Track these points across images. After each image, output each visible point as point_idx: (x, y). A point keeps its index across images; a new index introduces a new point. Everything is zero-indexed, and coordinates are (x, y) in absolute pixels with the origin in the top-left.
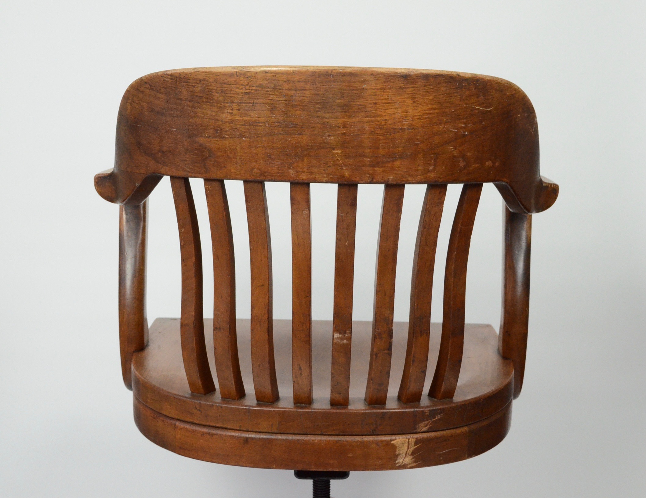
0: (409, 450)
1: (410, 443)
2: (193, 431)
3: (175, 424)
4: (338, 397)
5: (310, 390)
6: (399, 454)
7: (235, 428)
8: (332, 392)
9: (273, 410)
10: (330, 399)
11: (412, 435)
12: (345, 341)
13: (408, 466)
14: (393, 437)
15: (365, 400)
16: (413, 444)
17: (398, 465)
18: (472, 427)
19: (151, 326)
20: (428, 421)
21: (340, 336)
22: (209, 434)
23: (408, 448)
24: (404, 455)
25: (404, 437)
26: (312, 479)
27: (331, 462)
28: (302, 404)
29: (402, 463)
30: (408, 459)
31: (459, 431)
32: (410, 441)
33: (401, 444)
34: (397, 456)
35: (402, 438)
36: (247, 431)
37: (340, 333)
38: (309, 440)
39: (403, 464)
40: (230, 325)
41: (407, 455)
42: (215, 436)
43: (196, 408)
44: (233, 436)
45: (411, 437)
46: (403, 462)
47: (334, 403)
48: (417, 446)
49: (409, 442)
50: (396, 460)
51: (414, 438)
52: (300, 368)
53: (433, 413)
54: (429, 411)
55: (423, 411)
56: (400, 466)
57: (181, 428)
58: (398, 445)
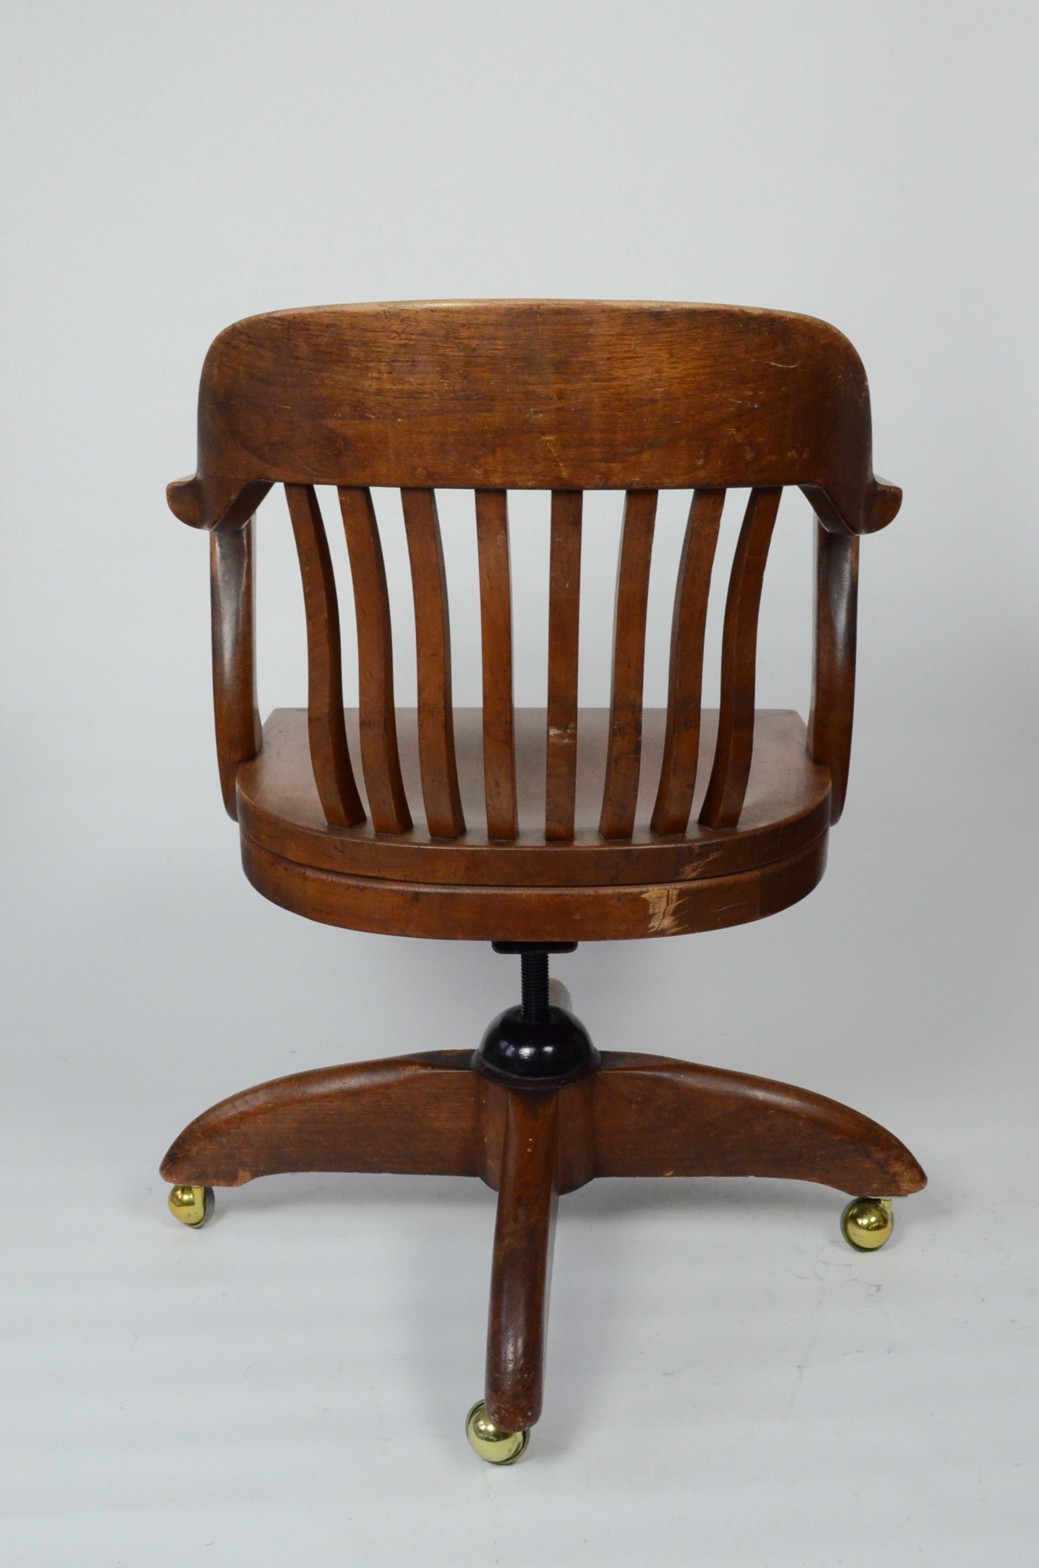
0: (668, 908)
1: (670, 897)
2: (333, 883)
3: (304, 873)
4: (558, 828)
5: (513, 817)
6: (654, 914)
7: (398, 878)
8: (548, 820)
9: (457, 850)
10: (544, 830)
11: (673, 885)
12: (567, 740)
13: (668, 932)
14: (644, 889)
15: (600, 831)
16: (674, 897)
17: (652, 930)
18: (767, 870)
19: (267, 723)
20: (698, 863)
21: (559, 732)
22: (358, 887)
23: (668, 904)
24: (661, 915)
25: (661, 887)
26: (519, 953)
27: (548, 928)
28: (501, 839)
29: (659, 927)
30: (667, 920)
31: (746, 876)
32: (670, 893)
33: (656, 898)
34: (650, 917)
35: (659, 890)
36: (418, 883)
37: (558, 728)
38: (513, 895)
39: (660, 929)
40: (385, 718)
41: (666, 915)
42: (367, 891)
43: (336, 849)
44: (395, 890)
45: (671, 887)
47: (551, 837)
48: (680, 901)
49: (668, 895)
50: (650, 923)
51: (676, 889)
52: (497, 784)
53: (705, 850)
54: (700, 846)
55: (689, 848)
56: (655, 931)
57: (315, 880)
58: (651, 900)
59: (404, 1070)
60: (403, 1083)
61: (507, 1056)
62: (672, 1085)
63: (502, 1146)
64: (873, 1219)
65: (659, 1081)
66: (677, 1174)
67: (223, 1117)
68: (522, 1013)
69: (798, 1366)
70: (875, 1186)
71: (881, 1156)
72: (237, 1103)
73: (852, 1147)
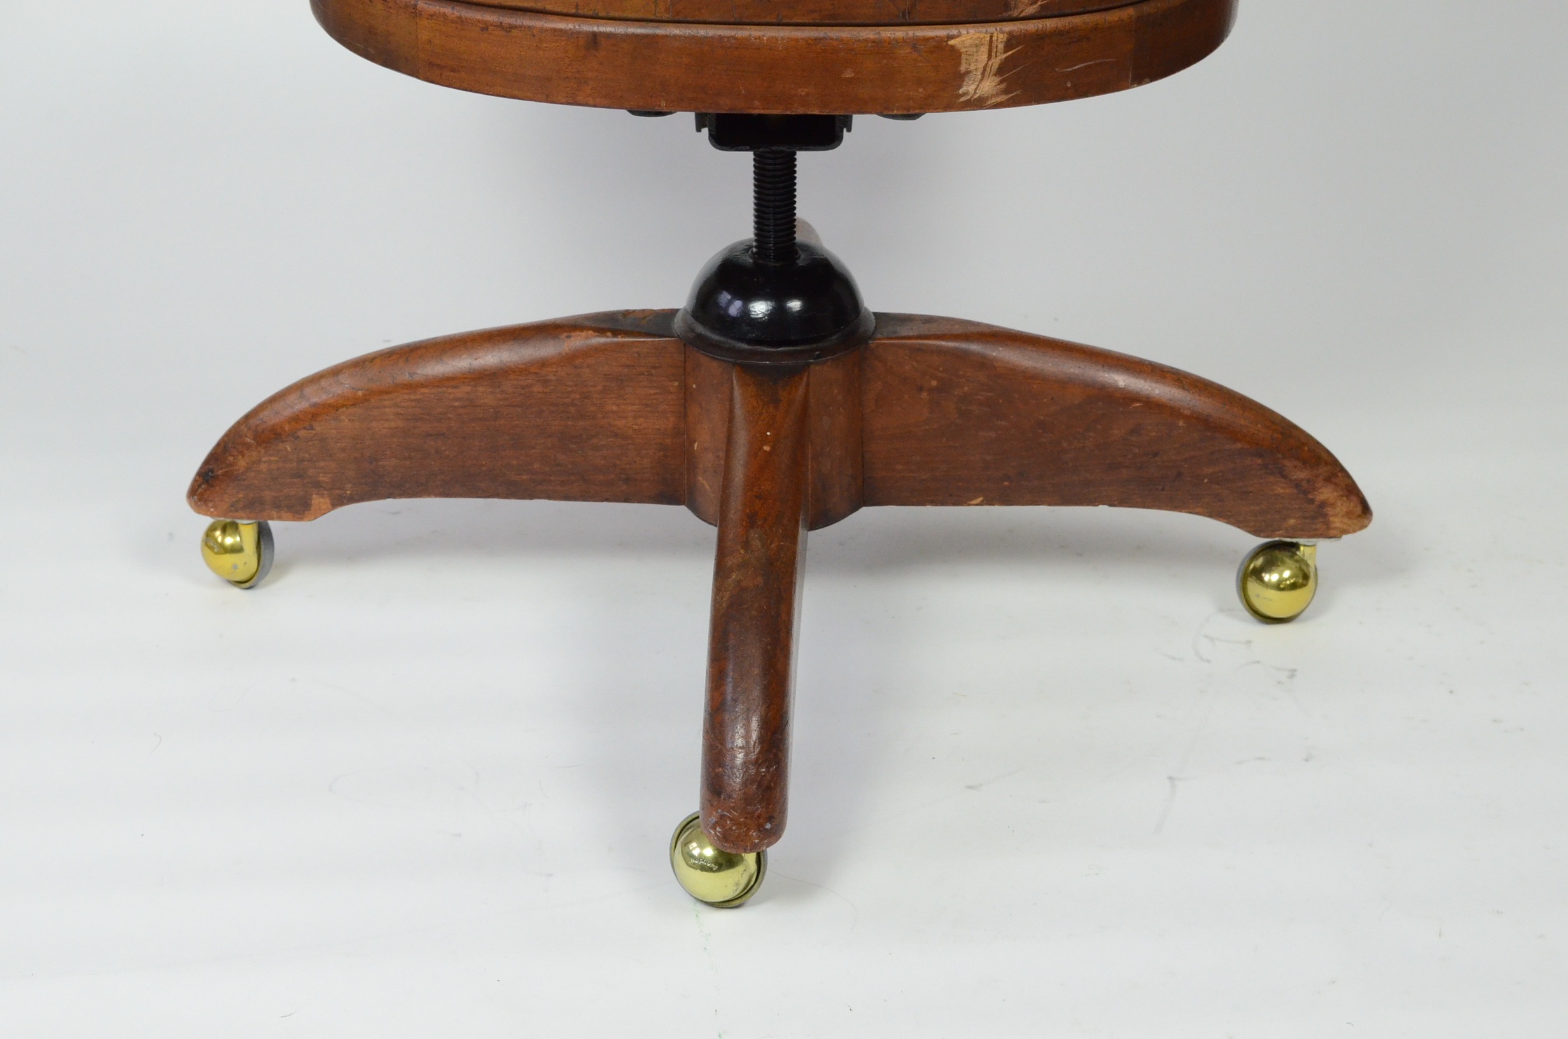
0: (990, 63)
1: (994, 45)
2: (461, 21)
3: (415, 6)
6: (968, 72)
7: (565, 11)
11: (999, 26)
13: (989, 102)
14: (953, 30)
16: (1001, 46)
17: (963, 99)
18: (1146, 8)
22: (500, 26)
23: (990, 57)
24: (979, 73)
25: (980, 29)
26: (752, 147)
27: (802, 92)
29: (975, 93)
30: (988, 84)
31: (1113, 16)
32: (994, 38)
33: (971, 46)
34: (961, 77)
35: (976, 33)
36: (595, 17)
38: (748, 39)
39: (976, 97)
41: (987, 74)
42: (515, 32)
44: (561, 30)
45: (996, 29)
46: (977, 91)
48: (1010, 53)
49: (991, 42)
50: (960, 87)
51: (1003, 33)
56: (969, 100)
57: (432, 16)
58: (965, 50)
59: (568, 337)
60: (570, 359)
61: (729, 316)
62: (984, 363)
63: (722, 454)
64: (1287, 574)
65: (962, 357)
66: (989, 502)
67: (288, 413)
68: (754, 250)
69: (1170, 778)
70: (1292, 522)
71: (1301, 475)
72: (308, 391)
73: (1260, 461)
